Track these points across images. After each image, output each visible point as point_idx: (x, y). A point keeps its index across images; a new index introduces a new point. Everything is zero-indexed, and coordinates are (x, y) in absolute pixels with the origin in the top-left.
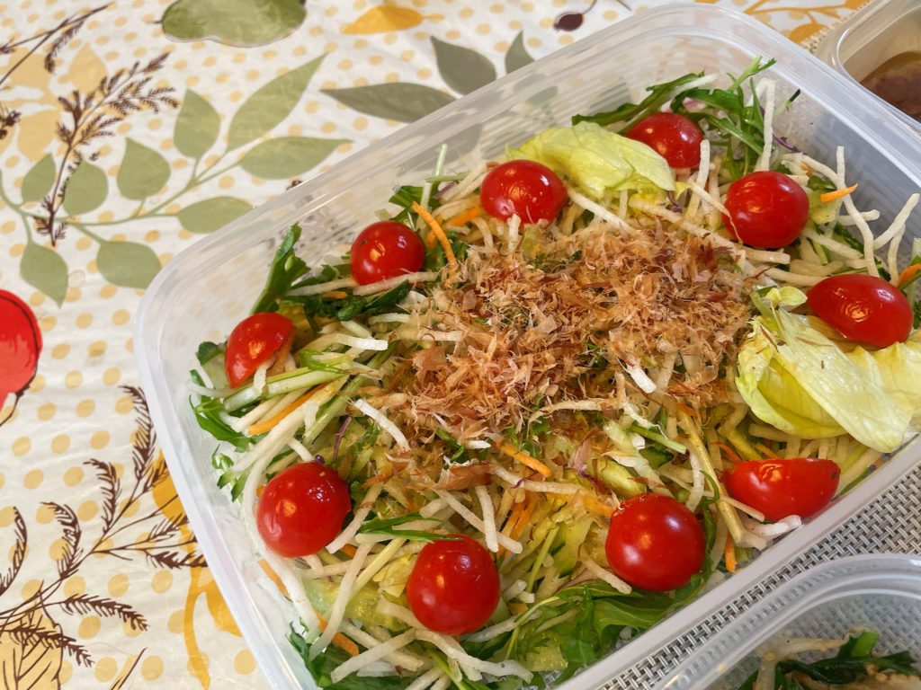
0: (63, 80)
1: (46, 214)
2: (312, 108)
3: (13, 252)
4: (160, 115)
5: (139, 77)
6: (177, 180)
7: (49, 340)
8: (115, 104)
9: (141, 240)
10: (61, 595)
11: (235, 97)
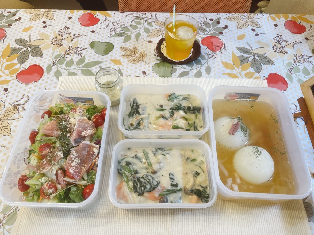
0: (72, 44)
1: (55, 61)
2: (96, 68)
3: (47, 64)
4: (78, 57)
5: (81, 50)
6: (73, 67)
7: (43, 78)
8: (75, 52)
9: (62, 72)
10: (22, 106)
11: (89, 60)
